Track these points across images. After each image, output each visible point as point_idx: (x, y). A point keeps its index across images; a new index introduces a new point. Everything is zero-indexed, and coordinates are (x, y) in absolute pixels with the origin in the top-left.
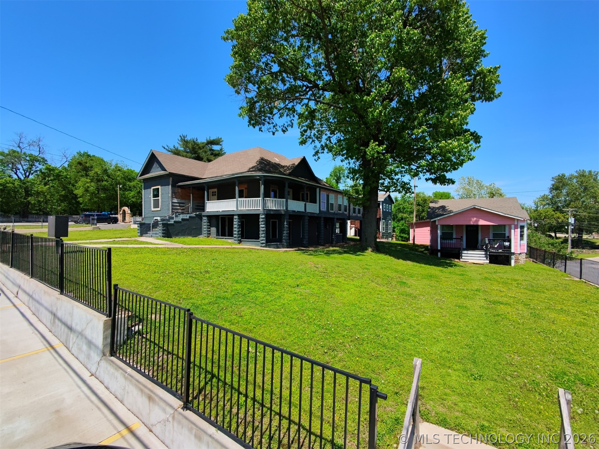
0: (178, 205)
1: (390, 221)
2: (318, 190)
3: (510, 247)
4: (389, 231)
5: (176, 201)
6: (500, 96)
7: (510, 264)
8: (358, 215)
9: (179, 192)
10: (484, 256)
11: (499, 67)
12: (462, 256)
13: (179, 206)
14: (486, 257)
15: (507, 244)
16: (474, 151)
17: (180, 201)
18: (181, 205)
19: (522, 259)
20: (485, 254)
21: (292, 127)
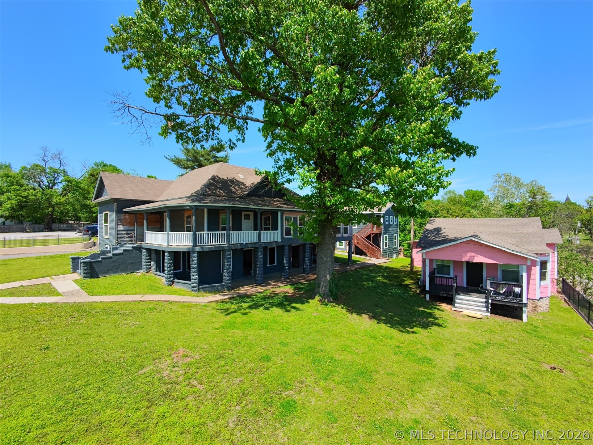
0: (124, 232)
1: (394, 235)
2: (279, 214)
3: (520, 295)
4: (394, 246)
5: (123, 229)
6: (496, 92)
7: (521, 318)
8: (345, 235)
9: (126, 219)
10: (484, 305)
11: (494, 52)
12: (455, 303)
13: (127, 234)
14: (487, 307)
15: (517, 290)
16: (447, 176)
17: (127, 228)
18: (129, 232)
19: (544, 305)
20: (486, 302)
21: (243, 141)
